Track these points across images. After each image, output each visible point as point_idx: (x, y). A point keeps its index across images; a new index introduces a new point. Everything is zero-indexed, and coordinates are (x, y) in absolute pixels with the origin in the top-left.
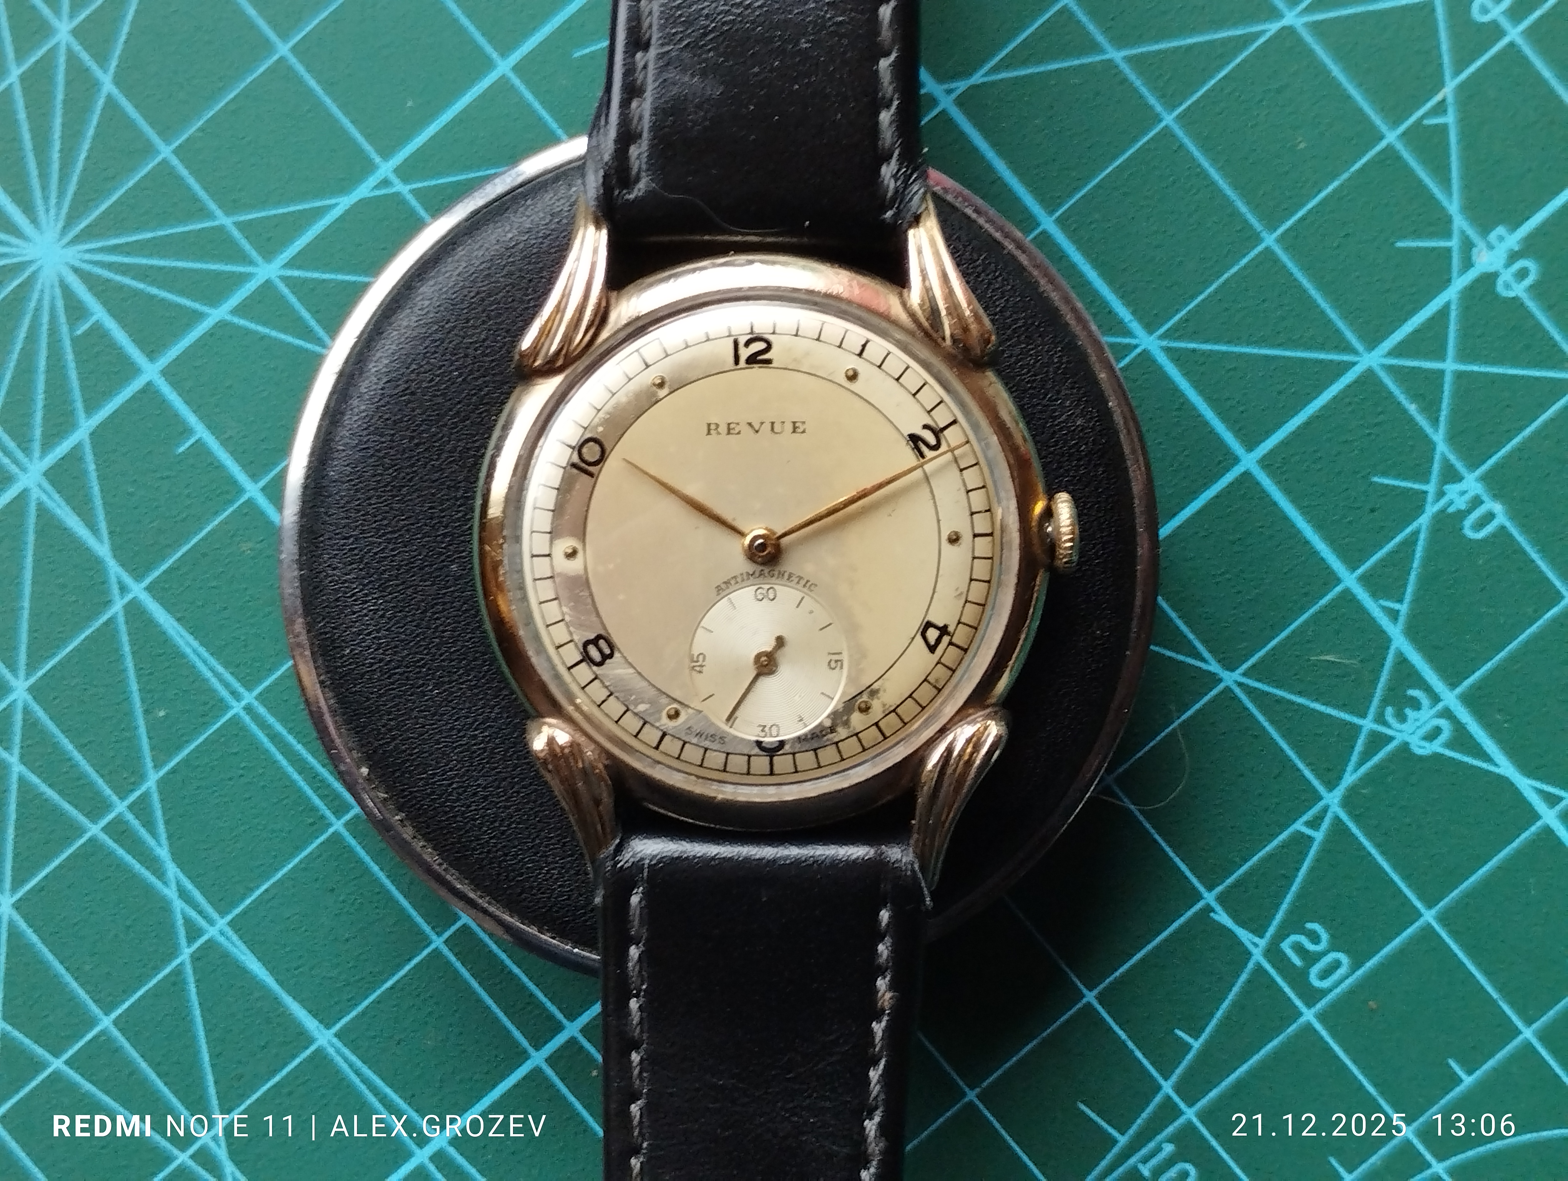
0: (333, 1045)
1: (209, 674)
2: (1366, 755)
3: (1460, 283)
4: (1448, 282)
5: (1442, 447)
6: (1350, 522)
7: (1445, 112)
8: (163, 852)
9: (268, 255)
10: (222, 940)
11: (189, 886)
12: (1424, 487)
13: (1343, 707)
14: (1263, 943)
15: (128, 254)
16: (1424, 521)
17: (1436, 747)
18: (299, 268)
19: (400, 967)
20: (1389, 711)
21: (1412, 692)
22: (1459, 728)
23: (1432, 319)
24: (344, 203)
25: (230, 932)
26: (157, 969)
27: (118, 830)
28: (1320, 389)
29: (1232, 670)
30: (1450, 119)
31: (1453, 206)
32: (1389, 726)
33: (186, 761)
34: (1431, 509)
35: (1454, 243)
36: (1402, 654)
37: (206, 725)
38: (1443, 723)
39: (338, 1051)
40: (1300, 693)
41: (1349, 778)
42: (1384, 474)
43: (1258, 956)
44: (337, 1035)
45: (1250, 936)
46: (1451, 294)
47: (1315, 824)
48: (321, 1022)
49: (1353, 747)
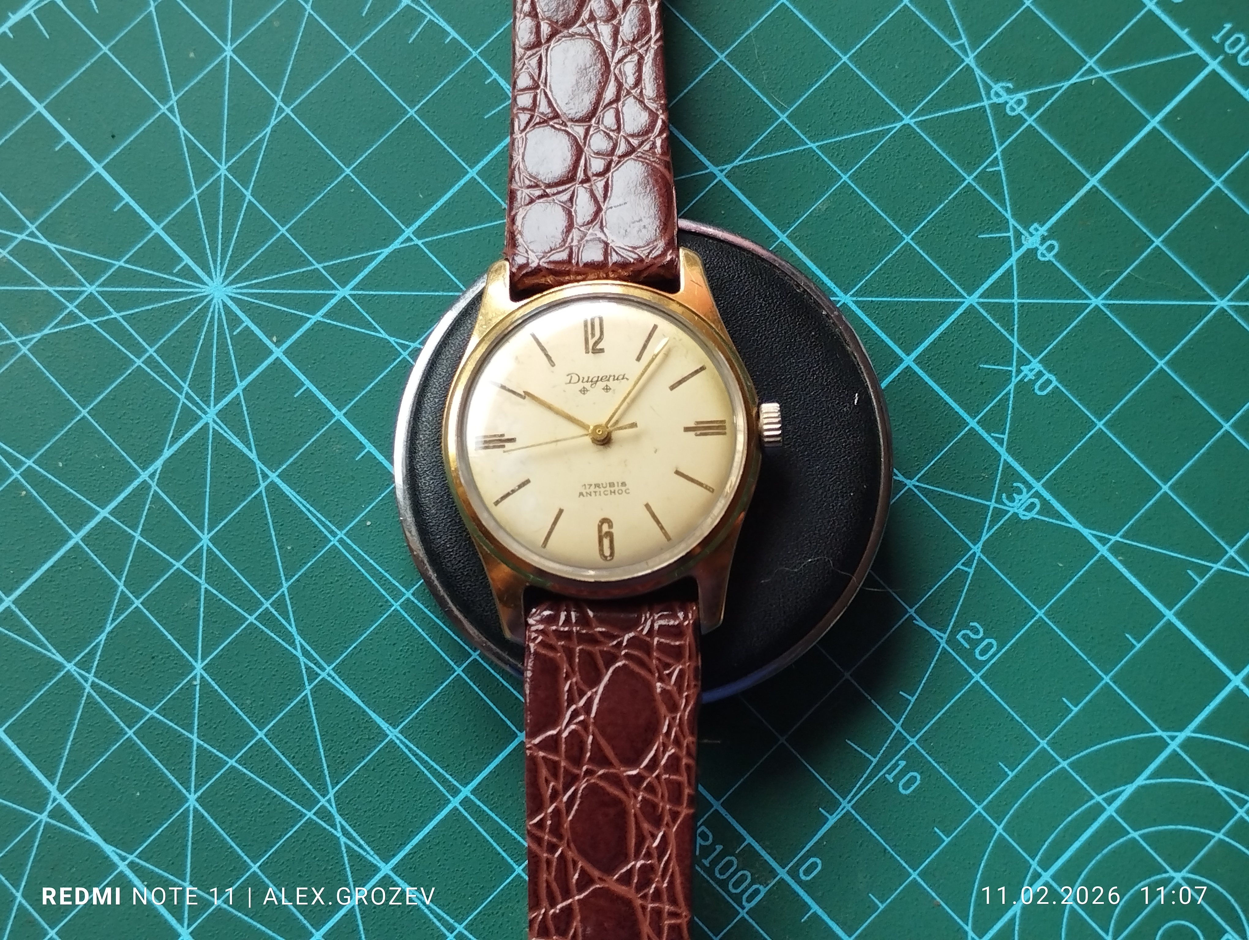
0: (398, 738)
1: (316, 523)
2: (993, 522)
3: (1016, 255)
4: (1011, 254)
5: (1016, 345)
6: (970, 391)
7: (998, 165)
8: (293, 630)
9: (344, 284)
10: (329, 679)
11: (309, 648)
12: (1010, 369)
13: (977, 496)
14: (945, 636)
15: (262, 288)
16: (1011, 387)
17: (1033, 514)
18: (362, 289)
19: (437, 687)
20: (1004, 496)
21: (1015, 484)
22: (1045, 503)
23: (1003, 275)
24: (386, 251)
25: (333, 674)
26: (291, 700)
27: (266, 618)
28: (944, 318)
29: (911, 479)
30: (1001, 167)
31: (1008, 215)
32: (1005, 505)
33: (305, 574)
34: (1015, 381)
35: (1011, 234)
36: (1008, 463)
37: (317, 552)
38: (1036, 501)
39: (401, 741)
40: (952, 490)
41: (985, 537)
42: (986, 363)
43: (943, 644)
44: (401, 732)
45: (938, 633)
46: (1012, 261)
47: (968, 564)
48: (390, 724)
49: (986, 518)
